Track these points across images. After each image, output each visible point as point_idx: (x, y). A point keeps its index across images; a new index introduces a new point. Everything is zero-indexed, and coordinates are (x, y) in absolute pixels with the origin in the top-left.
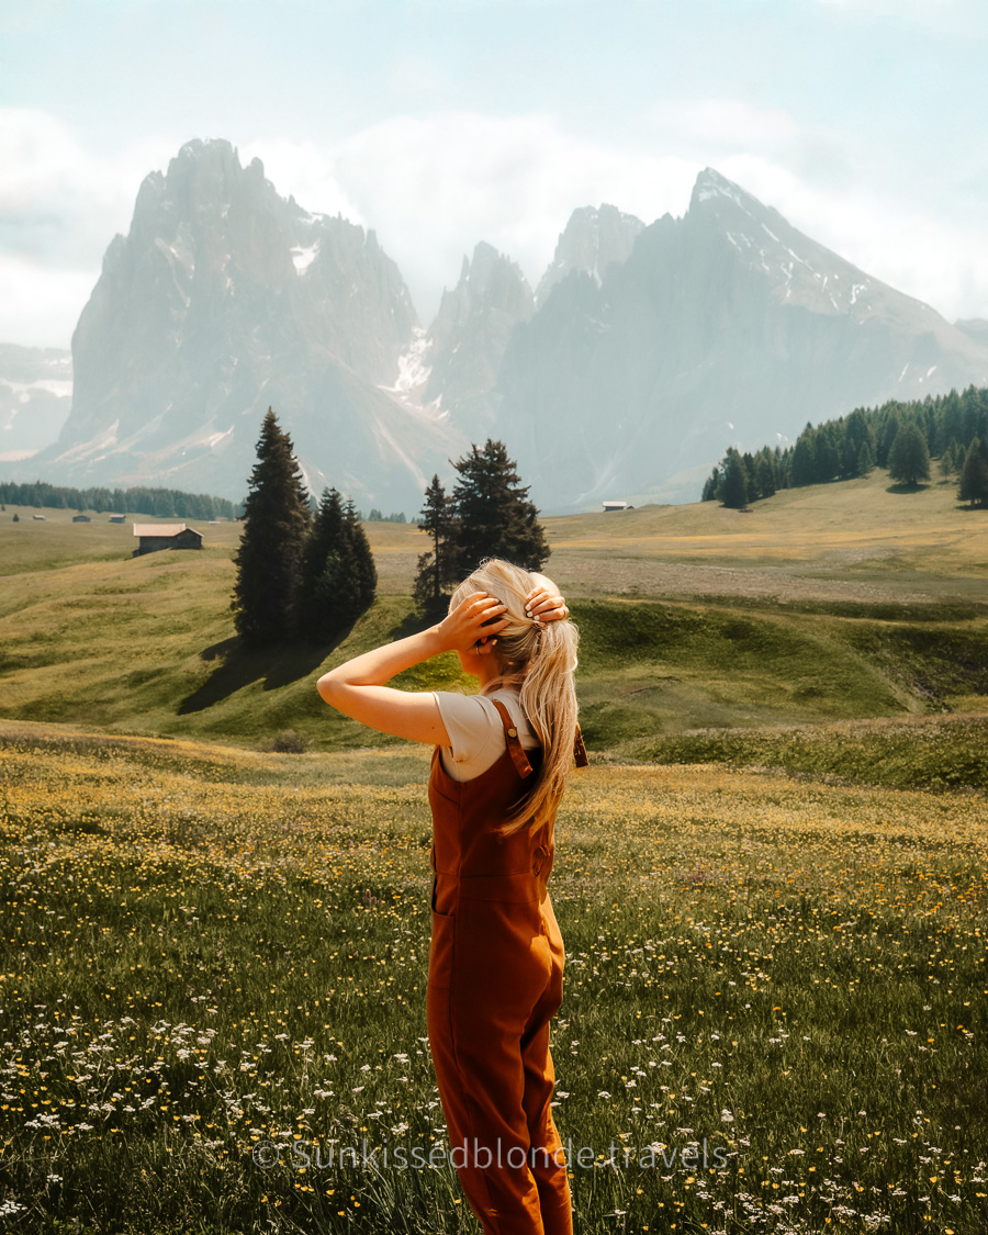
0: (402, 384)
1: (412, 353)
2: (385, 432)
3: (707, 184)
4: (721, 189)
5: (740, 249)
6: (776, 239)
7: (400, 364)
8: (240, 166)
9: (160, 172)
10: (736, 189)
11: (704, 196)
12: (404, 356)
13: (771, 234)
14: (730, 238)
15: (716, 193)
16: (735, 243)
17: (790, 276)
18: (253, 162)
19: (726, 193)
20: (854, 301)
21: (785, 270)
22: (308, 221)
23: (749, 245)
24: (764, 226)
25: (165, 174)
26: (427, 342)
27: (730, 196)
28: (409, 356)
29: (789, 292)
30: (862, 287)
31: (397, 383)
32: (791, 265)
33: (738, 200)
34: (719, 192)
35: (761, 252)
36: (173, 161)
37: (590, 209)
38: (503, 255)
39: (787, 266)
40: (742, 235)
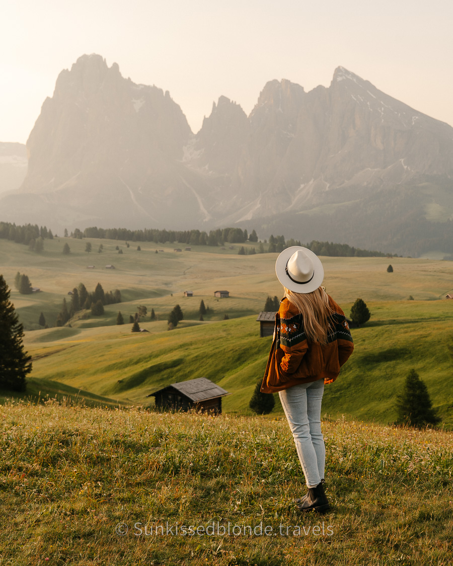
0: (186, 159)
1: (190, 145)
2: (184, 181)
3: (340, 74)
4: (347, 75)
5: (358, 102)
6: (374, 97)
7: (183, 150)
8: (107, 66)
9: (67, 70)
10: (354, 75)
11: (339, 79)
12: (186, 146)
13: (372, 95)
14: (353, 98)
15: (344, 78)
16: (355, 99)
17: (382, 113)
18: (113, 65)
19: (350, 77)
20: (413, 123)
21: (380, 111)
22: (137, 88)
23: (362, 100)
24: (368, 91)
25: (70, 70)
26: (196, 139)
27: (351, 79)
28: (188, 146)
29: (383, 120)
30: (417, 118)
31: (183, 158)
32: (383, 109)
33: (355, 80)
34: (346, 77)
35: (368, 103)
36: (74, 65)
37: (276, 81)
39: (381, 109)
40: (359, 96)
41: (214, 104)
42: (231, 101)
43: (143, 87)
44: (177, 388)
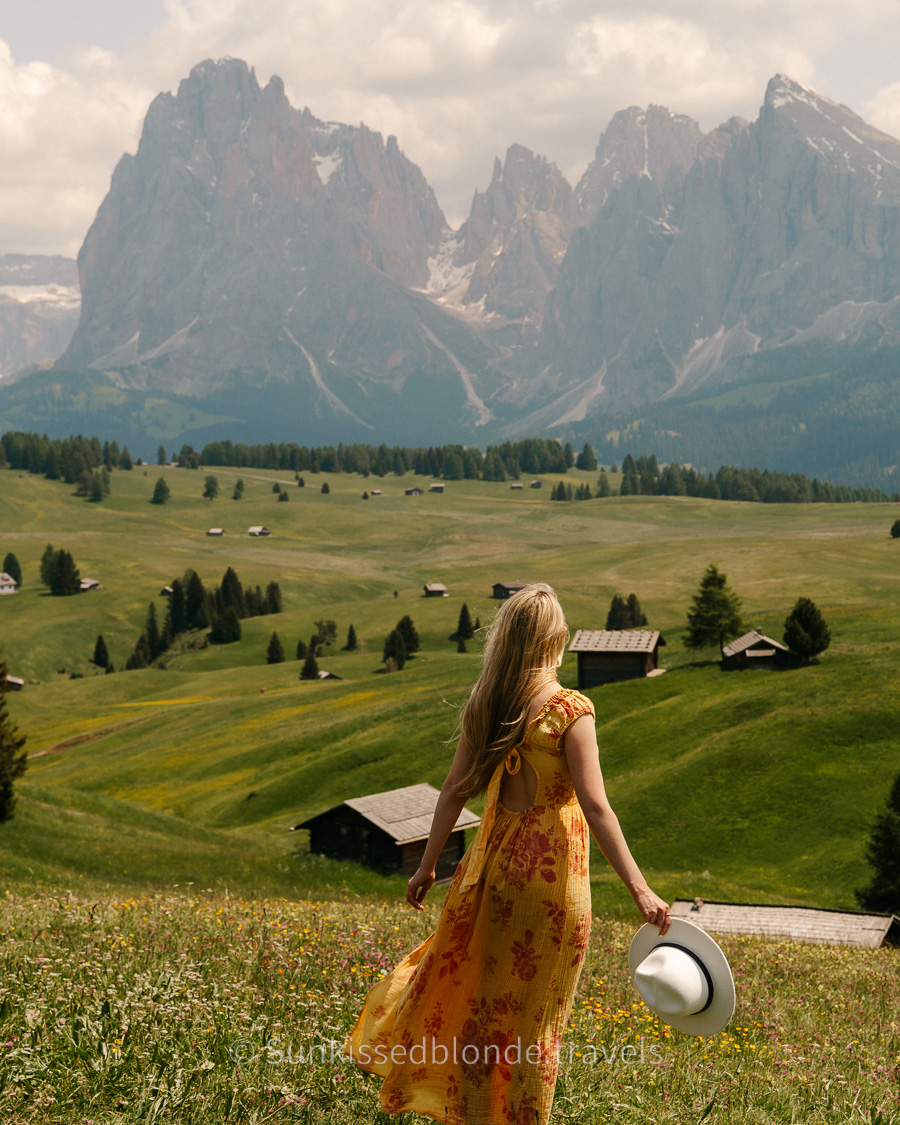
0: (434, 285)
1: (443, 254)
2: (431, 337)
3: (781, 90)
4: (795, 95)
5: (823, 153)
6: (860, 142)
7: (429, 265)
8: (257, 85)
9: (169, 93)
11: (778, 102)
12: (434, 257)
13: (853, 137)
14: (811, 143)
15: (790, 100)
16: (815, 147)
17: (879, 177)
18: (271, 80)
19: (801, 98)
21: (872, 171)
22: (326, 131)
23: (832, 149)
24: (844, 128)
25: (174, 93)
26: (458, 242)
27: (805, 101)
28: (439, 257)
29: (880, 193)
31: (429, 284)
32: (879, 167)
33: (814, 105)
34: (793, 98)
35: (846, 155)
36: (184, 82)
37: (635, 110)
38: (539, 156)
39: (874, 168)
40: (823, 139)
41: (497, 162)
42: (535, 156)
43: (337, 127)
44: (360, 809)
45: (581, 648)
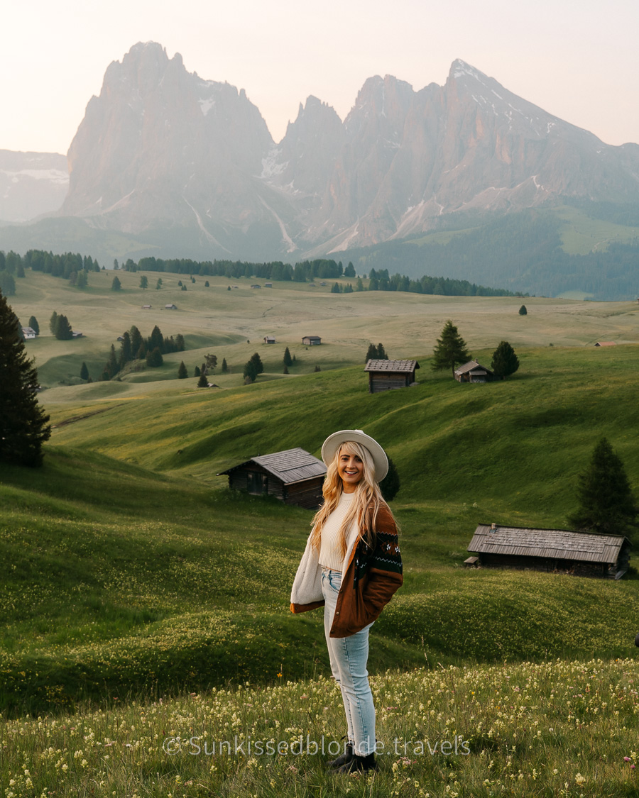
0: (265, 174)
1: (270, 157)
2: (264, 202)
3: (458, 68)
4: (466, 71)
5: (481, 104)
6: (501, 98)
7: (263, 163)
8: (167, 57)
9: (118, 61)
10: (475, 70)
11: (457, 75)
12: (265, 158)
13: (498, 95)
14: (474, 98)
15: (463, 73)
16: (477, 101)
17: (510, 119)
18: (176, 55)
19: (470, 73)
20: (549, 131)
21: (507, 115)
22: (206, 85)
23: (485, 102)
24: (492, 91)
25: (121, 61)
26: (279, 150)
27: (472, 74)
28: (268, 158)
29: (511, 127)
30: (553, 124)
31: (262, 173)
32: (511, 113)
33: (476, 77)
34: (466, 73)
35: (493, 106)
36: (126, 55)
37: (378, 77)
38: (324, 103)
39: (508, 113)
40: (481, 96)
41: (301, 105)
42: (322, 103)
43: (212, 84)
44: (261, 463)
45: (372, 369)
